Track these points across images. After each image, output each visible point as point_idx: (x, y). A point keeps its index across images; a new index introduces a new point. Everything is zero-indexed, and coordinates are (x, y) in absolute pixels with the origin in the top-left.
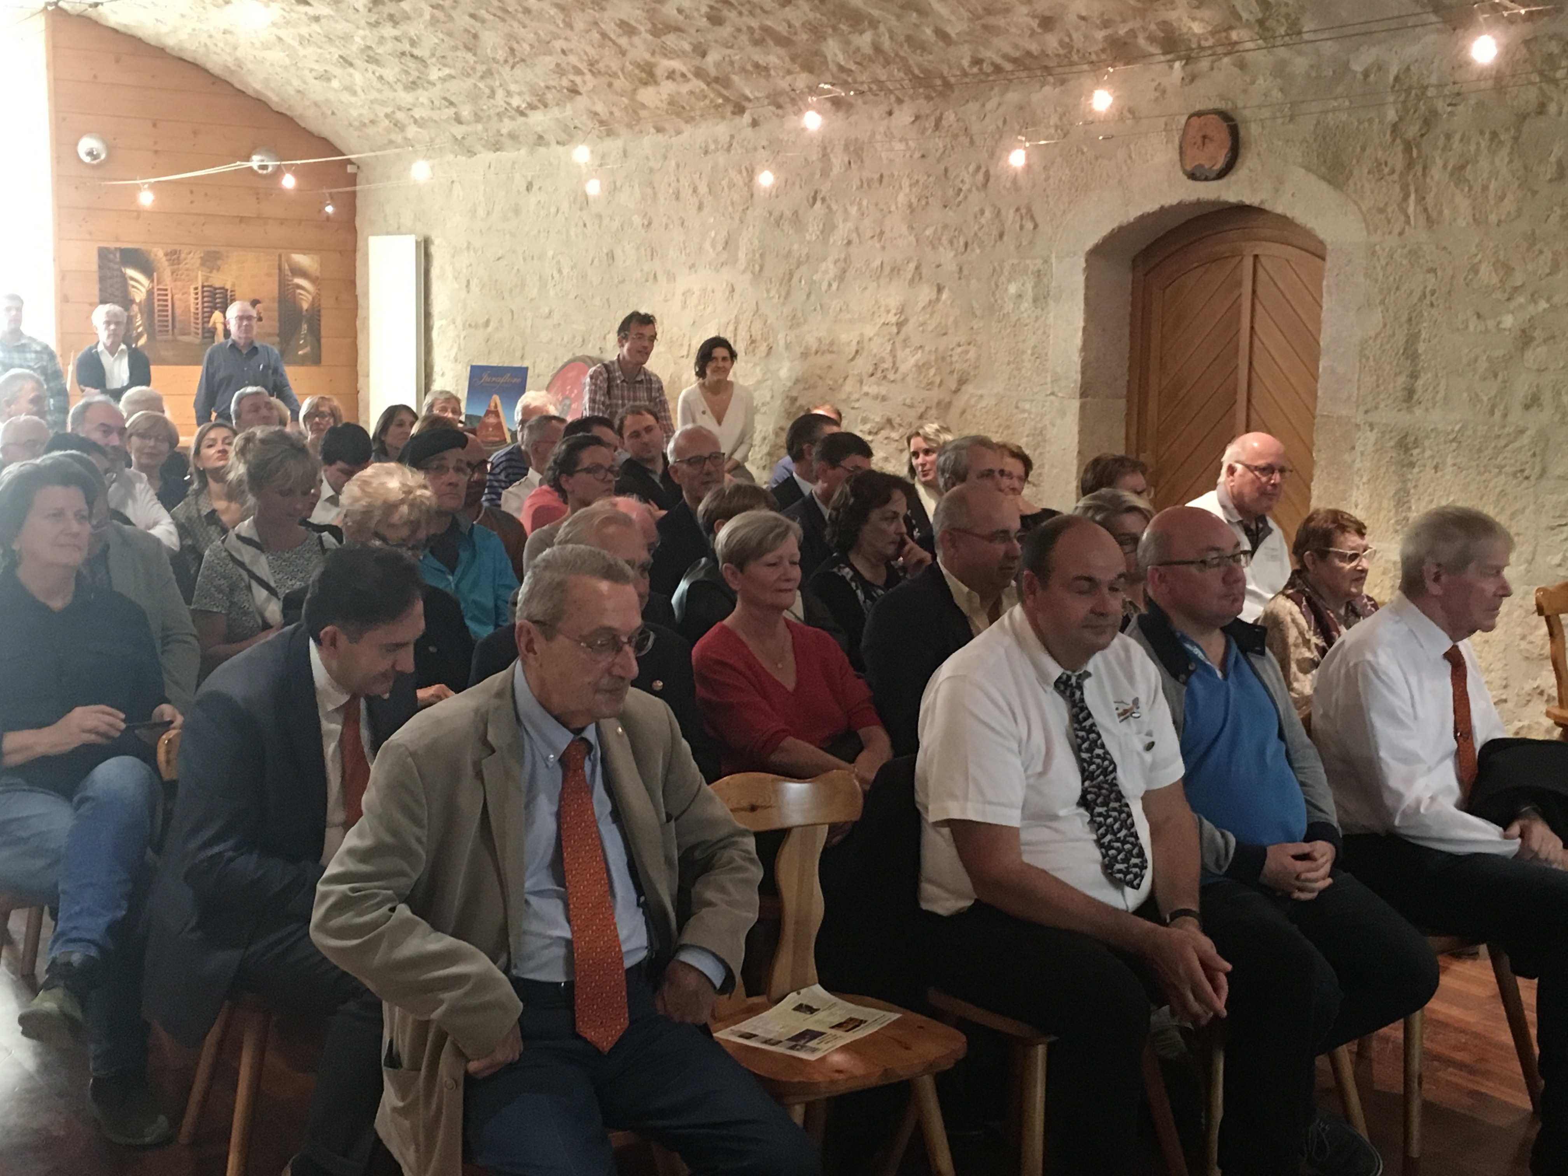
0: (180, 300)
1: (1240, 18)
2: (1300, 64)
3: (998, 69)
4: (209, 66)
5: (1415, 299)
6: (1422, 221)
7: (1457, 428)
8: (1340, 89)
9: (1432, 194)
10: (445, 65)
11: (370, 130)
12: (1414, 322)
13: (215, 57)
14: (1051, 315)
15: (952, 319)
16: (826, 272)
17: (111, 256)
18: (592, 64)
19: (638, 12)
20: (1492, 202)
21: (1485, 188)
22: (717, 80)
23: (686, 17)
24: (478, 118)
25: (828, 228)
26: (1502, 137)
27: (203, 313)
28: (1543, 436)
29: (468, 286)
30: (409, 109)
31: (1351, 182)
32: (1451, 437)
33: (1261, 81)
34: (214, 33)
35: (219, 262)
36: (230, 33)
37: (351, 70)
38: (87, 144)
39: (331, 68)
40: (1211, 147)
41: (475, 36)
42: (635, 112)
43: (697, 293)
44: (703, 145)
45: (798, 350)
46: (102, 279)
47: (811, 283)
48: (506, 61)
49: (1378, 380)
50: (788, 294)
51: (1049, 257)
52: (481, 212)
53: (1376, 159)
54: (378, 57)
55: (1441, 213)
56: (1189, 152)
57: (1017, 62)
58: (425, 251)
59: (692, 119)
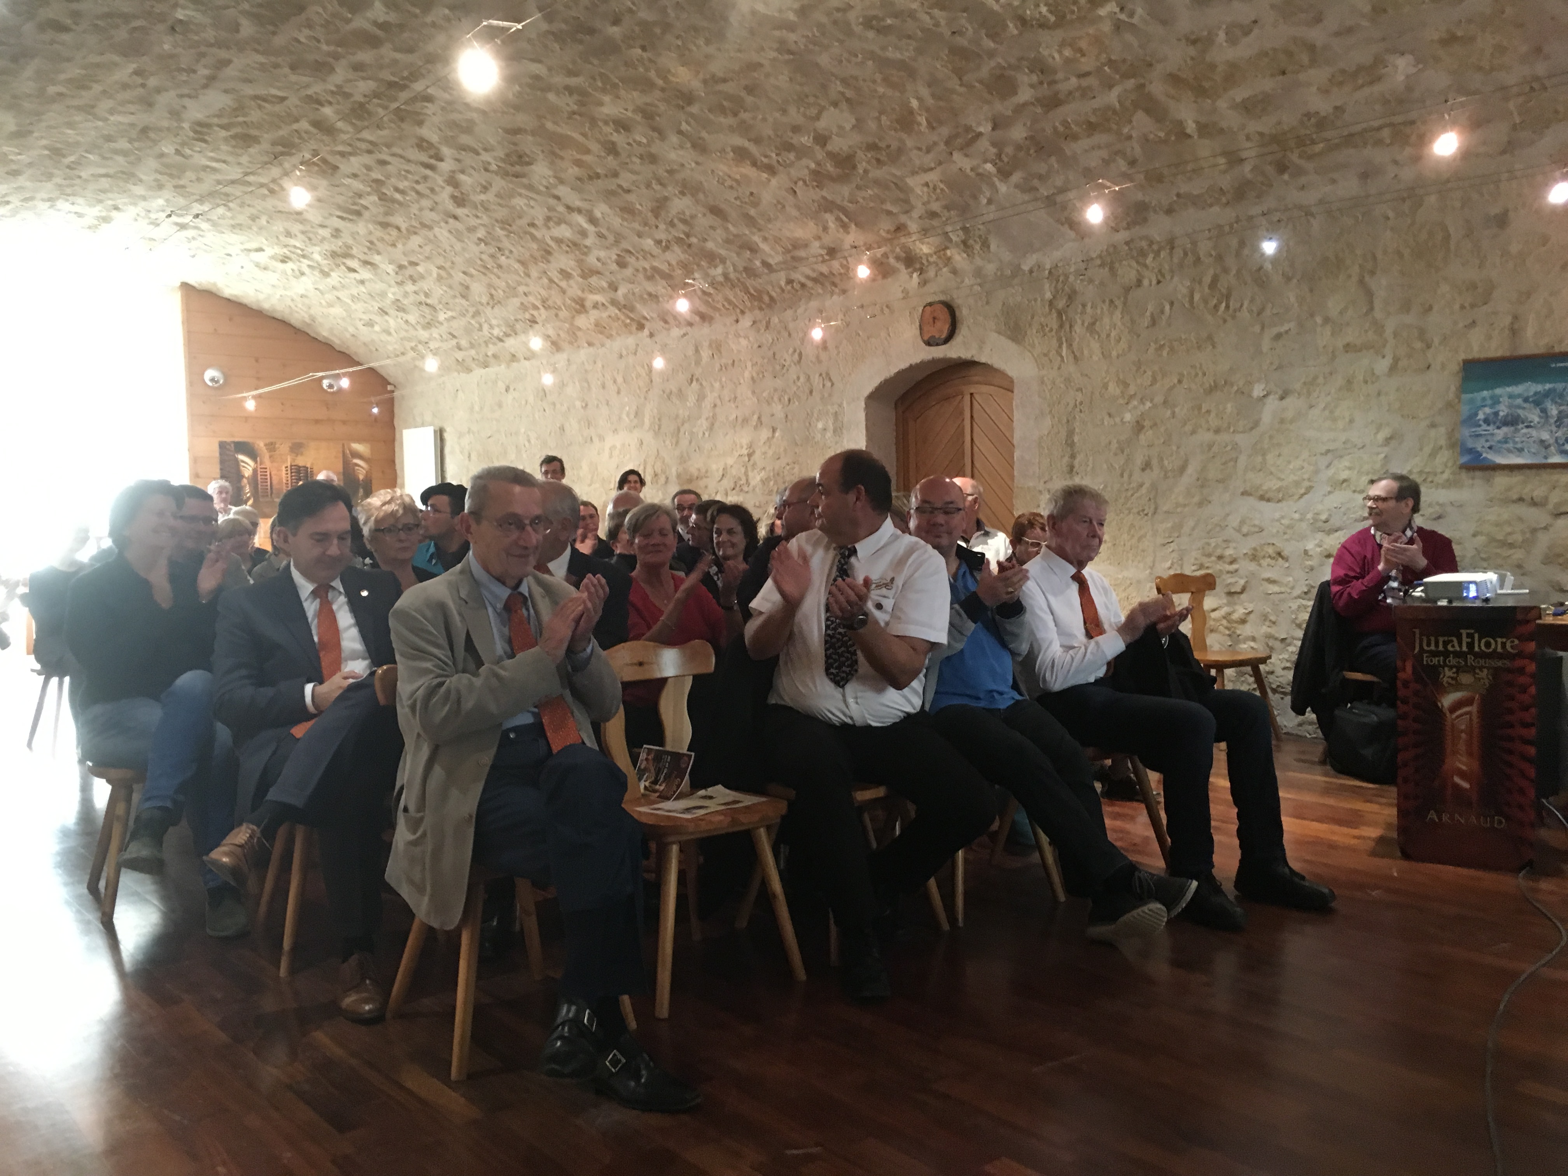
0: (276, 473)
1: (951, 240)
2: (990, 268)
3: (803, 285)
4: (293, 322)
5: (1070, 408)
6: (1071, 359)
8: (1016, 281)
9: (1076, 342)
10: (448, 309)
11: (402, 360)
12: (1071, 423)
13: (296, 315)
15: (782, 448)
16: (701, 426)
18: (544, 301)
19: (571, 262)
20: (1113, 344)
21: (1108, 336)
22: (625, 306)
23: (603, 264)
24: (472, 346)
25: (701, 398)
26: (1116, 303)
28: (1154, 487)
29: (469, 457)
30: (426, 343)
31: (1026, 339)
33: (967, 281)
34: (295, 297)
35: (302, 451)
36: (306, 296)
37: (387, 317)
38: (210, 374)
39: (374, 317)
40: (939, 324)
41: (467, 288)
42: (574, 333)
44: (619, 352)
47: (692, 433)
48: (488, 303)
49: (1051, 462)
50: (677, 443)
51: (842, 403)
52: (477, 408)
53: (1041, 323)
54: (404, 307)
55: (1082, 353)
56: (925, 329)
57: (815, 280)
58: (440, 437)
59: (611, 335)
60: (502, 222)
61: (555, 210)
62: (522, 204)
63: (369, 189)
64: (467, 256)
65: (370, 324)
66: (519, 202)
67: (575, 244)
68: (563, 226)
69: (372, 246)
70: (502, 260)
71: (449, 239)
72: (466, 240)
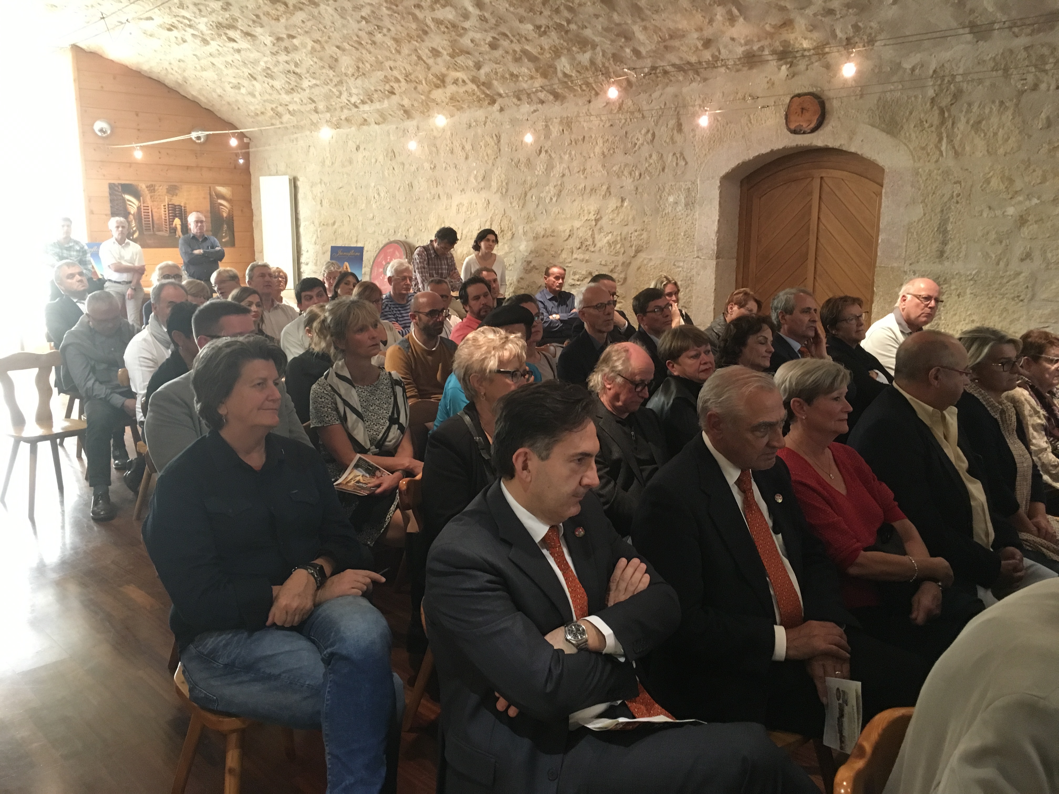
0: (156, 212)
3: (666, 72)
4: (167, 82)
5: (945, 199)
6: (951, 153)
7: (974, 272)
8: (895, 79)
9: (958, 138)
10: (314, 78)
11: (260, 118)
12: (945, 212)
13: (170, 76)
14: (697, 213)
15: (630, 217)
17: (116, 188)
18: (407, 75)
19: (445, 42)
20: (1000, 142)
21: (995, 134)
22: (484, 84)
23: (476, 45)
24: (328, 110)
25: (550, 167)
26: (1007, 105)
27: (169, 219)
28: (1033, 277)
30: (287, 105)
31: (902, 133)
32: (970, 278)
34: (173, 61)
35: (177, 191)
36: (183, 61)
37: (254, 82)
38: (99, 125)
39: (242, 81)
40: (807, 115)
41: (336, 60)
42: (427, 104)
43: (466, 205)
44: (468, 122)
45: (531, 235)
46: (112, 201)
47: (539, 199)
48: (353, 75)
49: (919, 246)
50: (524, 204)
51: (695, 181)
52: (328, 163)
53: (920, 119)
54: (273, 74)
55: (964, 148)
56: (793, 118)
57: (679, 68)
58: (294, 183)
59: (462, 108)
64: (345, 32)
65: (237, 87)
67: (454, 26)
68: (448, 9)
69: (257, 20)
70: (379, 37)
71: (332, 16)
72: (349, 18)
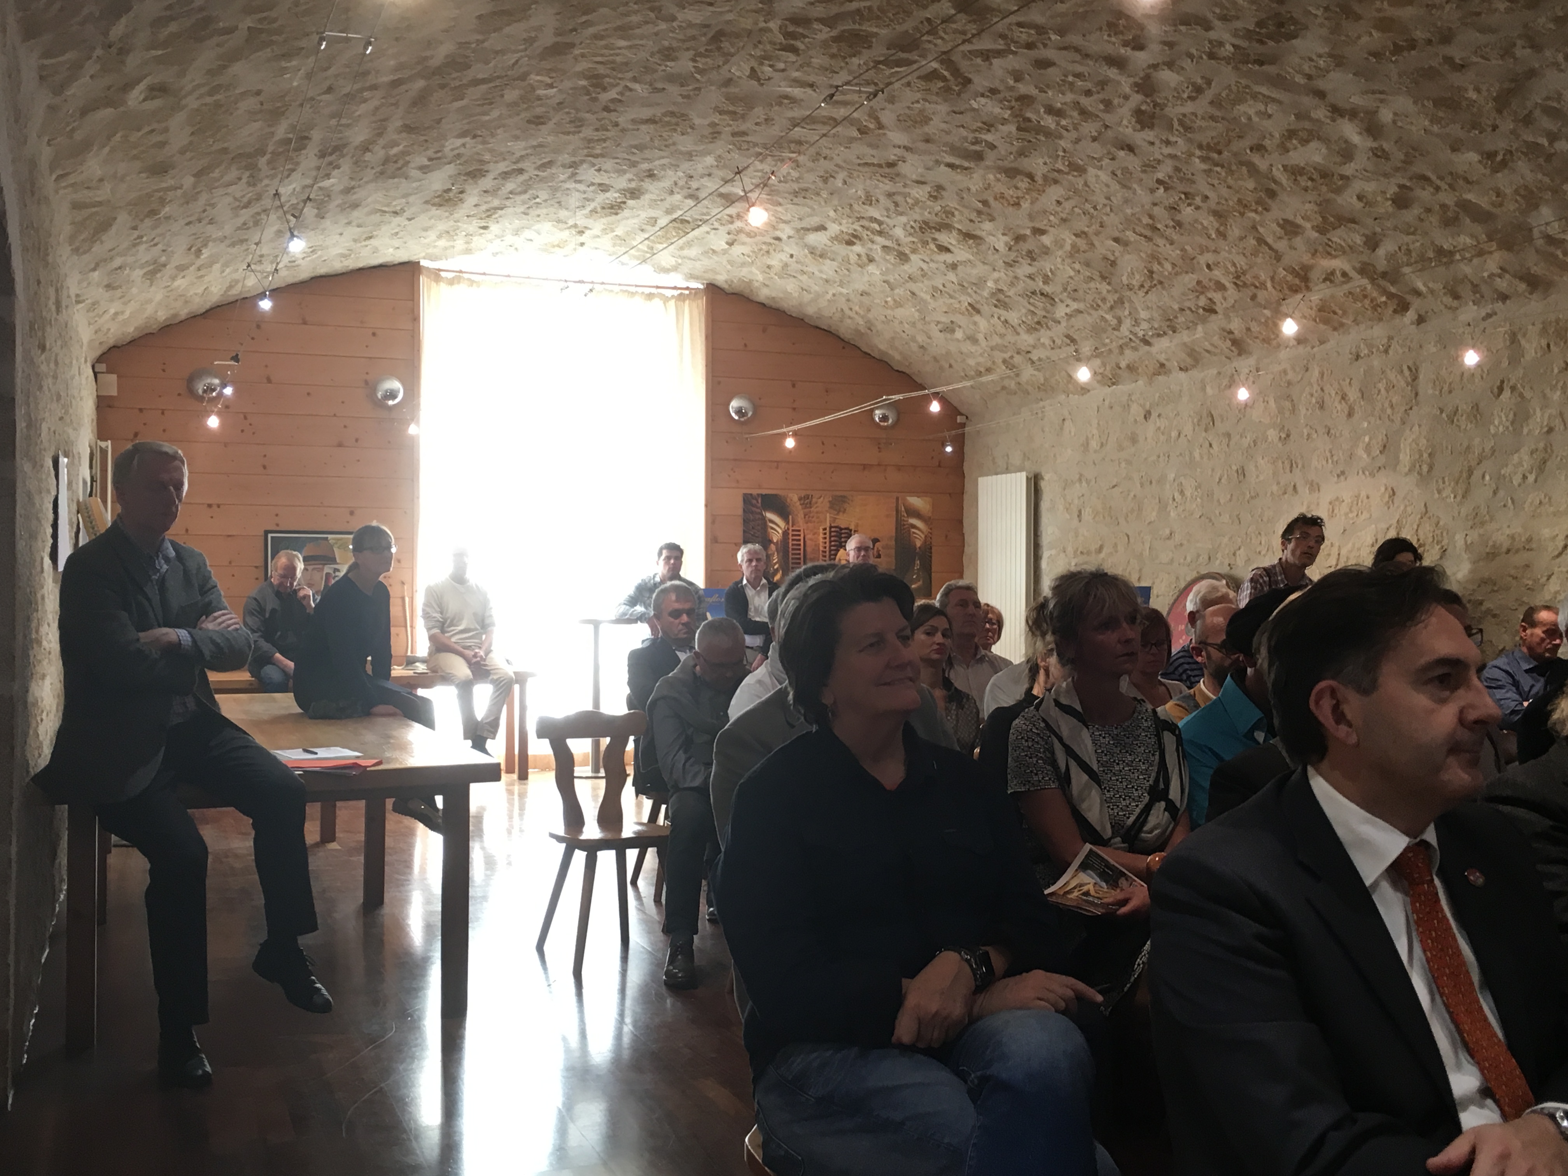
0: (811, 540)
4: (842, 331)
10: (1074, 300)
11: (985, 379)
13: (849, 322)
16: (1520, 464)
17: (754, 502)
18: (1238, 276)
19: (1307, 206)
22: (1384, 275)
23: (1367, 204)
25: (1520, 417)
27: (830, 551)
29: (1080, 515)
30: (1028, 352)
34: (852, 297)
35: (845, 505)
36: (867, 294)
37: (977, 318)
38: (737, 404)
39: (958, 318)
41: (1113, 263)
43: (1348, 500)
44: (1354, 350)
45: (1483, 550)
46: (746, 522)
47: (1499, 479)
48: (1142, 286)
50: (1467, 492)
52: (1094, 444)
54: (1007, 300)
58: (1035, 485)
59: (1342, 325)
60: (1209, 148)
61: (1308, 118)
62: (1251, 112)
63: (1007, 114)
64: (1129, 211)
65: (949, 329)
66: (1248, 109)
67: (1325, 175)
68: (1314, 145)
69: (984, 209)
70: (1187, 212)
71: (1107, 186)
72: (1135, 186)
